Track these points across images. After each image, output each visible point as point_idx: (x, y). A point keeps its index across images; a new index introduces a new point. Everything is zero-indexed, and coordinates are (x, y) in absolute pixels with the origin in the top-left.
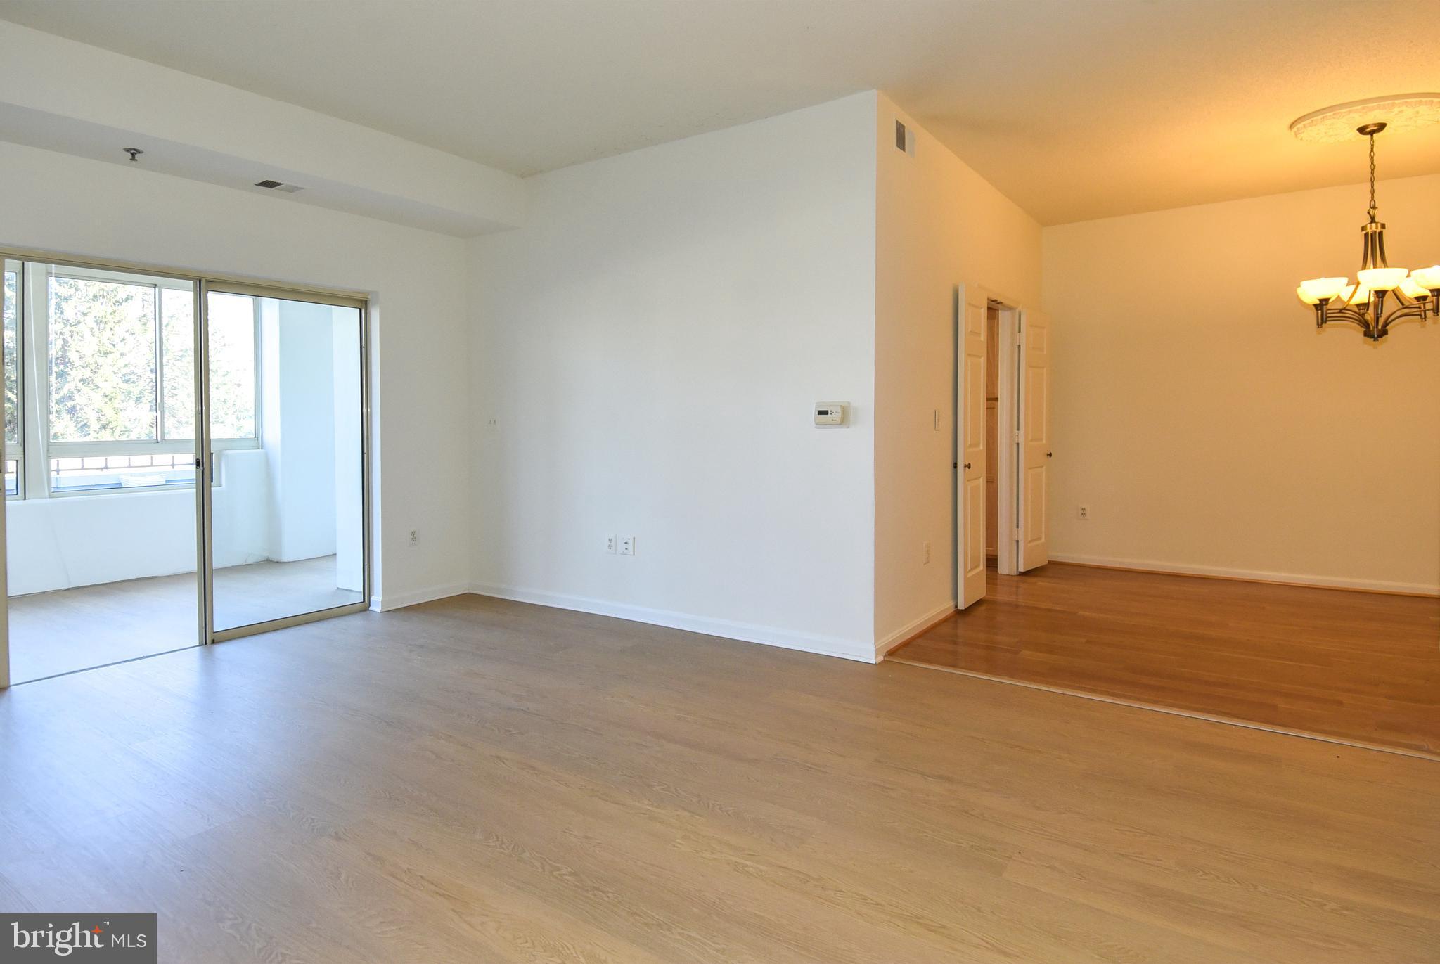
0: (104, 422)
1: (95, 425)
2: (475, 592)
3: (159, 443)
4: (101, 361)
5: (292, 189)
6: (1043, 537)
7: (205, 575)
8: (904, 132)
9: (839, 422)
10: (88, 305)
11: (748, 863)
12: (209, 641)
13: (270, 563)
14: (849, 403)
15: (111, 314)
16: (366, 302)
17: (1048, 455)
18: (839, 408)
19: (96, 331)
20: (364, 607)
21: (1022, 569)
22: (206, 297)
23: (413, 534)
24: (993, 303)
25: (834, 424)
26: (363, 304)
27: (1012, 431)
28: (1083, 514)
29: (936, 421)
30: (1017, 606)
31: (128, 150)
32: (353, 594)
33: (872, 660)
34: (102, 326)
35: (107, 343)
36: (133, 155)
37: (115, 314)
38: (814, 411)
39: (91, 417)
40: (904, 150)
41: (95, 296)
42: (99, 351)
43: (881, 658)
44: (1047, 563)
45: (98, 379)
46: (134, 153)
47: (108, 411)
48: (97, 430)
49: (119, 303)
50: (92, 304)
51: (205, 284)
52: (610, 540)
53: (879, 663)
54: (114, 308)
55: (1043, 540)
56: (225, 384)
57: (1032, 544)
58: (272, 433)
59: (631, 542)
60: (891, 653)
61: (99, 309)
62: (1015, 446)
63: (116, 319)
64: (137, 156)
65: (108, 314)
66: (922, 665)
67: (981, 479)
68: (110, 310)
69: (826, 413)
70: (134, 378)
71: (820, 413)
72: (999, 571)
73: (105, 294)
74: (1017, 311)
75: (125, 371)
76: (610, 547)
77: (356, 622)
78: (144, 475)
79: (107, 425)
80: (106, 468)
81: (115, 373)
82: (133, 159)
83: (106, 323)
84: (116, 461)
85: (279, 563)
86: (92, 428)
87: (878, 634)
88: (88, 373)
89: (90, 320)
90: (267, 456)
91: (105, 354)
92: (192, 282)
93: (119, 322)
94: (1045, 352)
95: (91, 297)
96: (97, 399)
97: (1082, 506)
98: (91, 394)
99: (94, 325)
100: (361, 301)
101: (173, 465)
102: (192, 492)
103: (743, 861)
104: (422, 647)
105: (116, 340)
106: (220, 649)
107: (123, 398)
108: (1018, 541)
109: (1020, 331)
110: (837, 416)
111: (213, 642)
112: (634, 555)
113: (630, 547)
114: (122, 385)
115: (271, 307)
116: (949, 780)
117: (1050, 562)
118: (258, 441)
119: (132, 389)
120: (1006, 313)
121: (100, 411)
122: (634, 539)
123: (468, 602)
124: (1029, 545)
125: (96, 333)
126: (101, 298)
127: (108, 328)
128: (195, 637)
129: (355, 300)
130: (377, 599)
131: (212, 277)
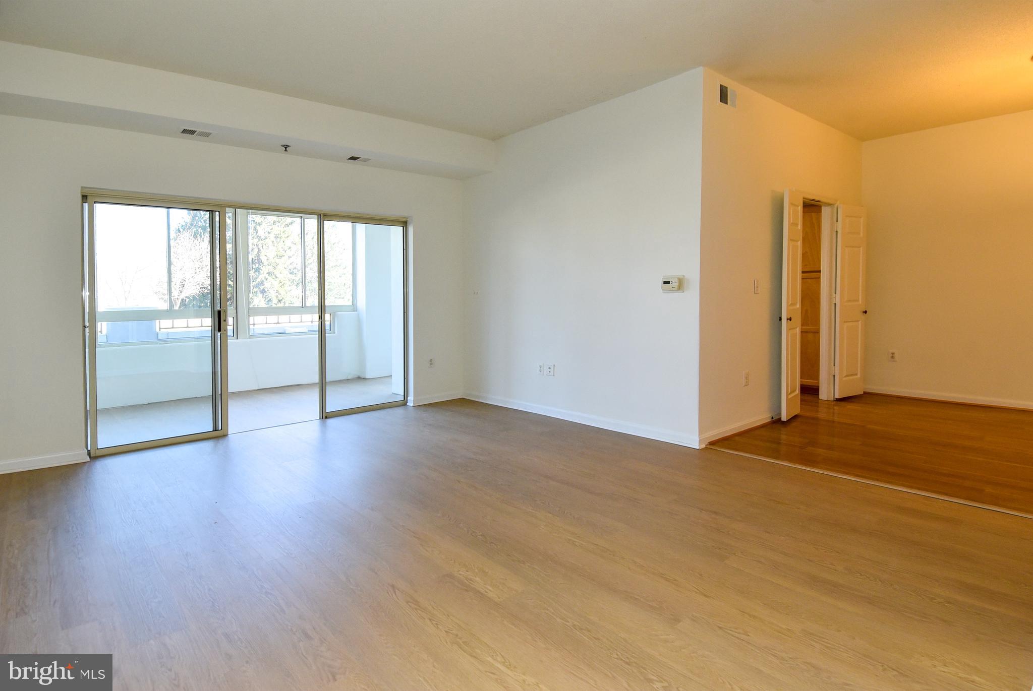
0: (280, 299)
1: (275, 301)
2: (466, 398)
3: (304, 308)
4: (278, 261)
5: (366, 160)
6: (859, 374)
7: (323, 385)
8: (727, 91)
9: (676, 288)
10: (271, 227)
11: (575, 540)
12: (324, 417)
13: (360, 379)
14: (684, 276)
15: (283, 232)
16: (406, 222)
17: (864, 312)
18: (677, 279)
19: (275, 242)
20: (404, 403)
21: (837, 396)
22: (323, 224)
23: (431, 361)
24: (812, 201)
25: (673, 290)
26: (404, 224)
27: (831, 295)
28: (893, 357)
29: (756, 287)
30: (834, 422)
31: (283, 146)
32: (398, 396)
33: (696, 446)
34: (278, 239)
35: (281, 250)
36: (286, 148)
37: (286, 232)
38: (661, 282)
39: (272, 295)
40: (727, 104)
41: (274, 222)
42: (277, 255)
43: (703, 446)
44: (862, 393)
45: (277, 272)
46: (286, 147)
47: (282, 291)
48: (276, 303)
49: (288, 225)
50: (273, 226)
51: (323, 217)
52: (541, 366)
53: (702, 449)
54: (285, 229)
55: (859, 376)
56: (344, 274)
57: (847, 378)
58: (361, 303)
59: (552, 368)
60: (712, 443)
61: (277, 229)
62: (833, 305)
63: (286, 236)
64: (287, 149)
65: (282, 232)
66: (729, 451)
67: (798, 329)
68: (282, 230)
69: (668, 283)
70: (295, 271)
71: (665, 283)
72: (821, 397)
73: (280, 220)
74: (836, 206)
75: (291, 267)
76: (540, 371)
77: (399, 411)
78: (296, 327)
79: (282, 300)
80: (278, 323)
81: (285, 268)
82: (286, 150)
83: (281, 238)
84: (284, 318)
85: (364, 379)
86: (273, 302)
87: (701, 431)
88: (271, 269)
89: (272, 236)
90: (358, 314)
91: (280, 257)
92: (316, 216)
93: (288, 237)
94: (862, 235)
95: (272, 223)
96: (276, 284)
97: (891, 351)
98: (273, 281)
99: (274, 239)
100: (404, 222)
101: (312, 322)
102: (316, 336)
103: (573, 539)
104: (430, 425)
105: (286, 248)
106: (330, 422)
107: (290, 283)
108: (834, 376)
109: (837, 221)
110: (675, 284)
111: (326, 418)
112: (554, 376)
113: (552, 370)
114: (290, 276)
115: (361, 228)
116: (716, 513)
117: (865, 393)
118: (354, 307)
119: (294, 278)
120: (827, 208)
121: (277, 291)
122: (554, 365)
123: (462, 404)
124: (844, 379)
125: (276, 244)
126: (278, 223)
127: (282, 240)
128: (317, 415)
129: (400, 222)
130: (411, 398)
131: (326, 213)
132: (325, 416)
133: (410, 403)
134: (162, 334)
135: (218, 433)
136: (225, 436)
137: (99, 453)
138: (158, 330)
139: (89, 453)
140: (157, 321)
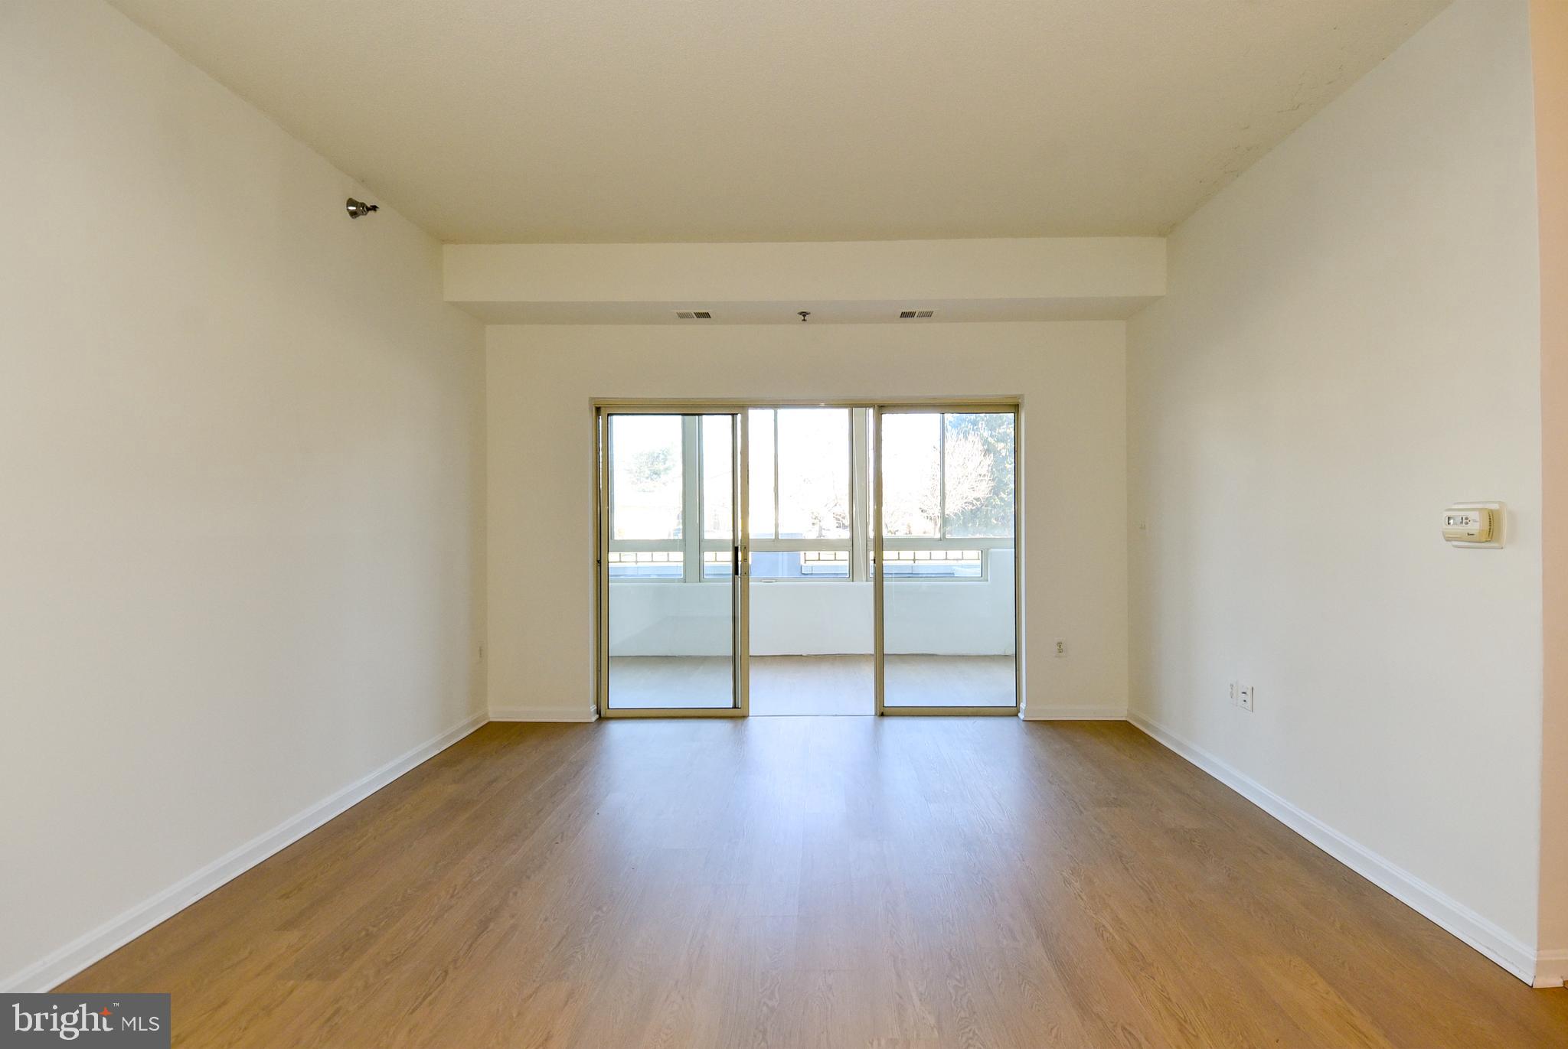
2: (1131, 721)
5: (927, 315)
12: (881, 713)
16: (1018, 406)
18: (1480, 513)
20: (1016, 712)
23: (1060, 644)
26: (1015, 408)
31: (801, 313)
32: (1006, 698)
36: (804, 317)
46: (804, 315)
52: (1232, 686)
59: (1249, 692)
64: (807, 318)
76: (1231, 693)
82: (805, 320)
100: (1013, 405)
110: (1475, 528)
111: (883, 715)
113: (1248, 698)
122: (1253, 689)
128: (870, 708)
129: (1010, 405)
130: (1023, 706)
131: (881, 403)
132: (883, 713)
133: (1021, 716)
134: (806, 568)
135: (736, 714)
136: (744, 717)
137: (609, 714)
138: (802, 562)
139: (598, 712)
140: (802, 553)
